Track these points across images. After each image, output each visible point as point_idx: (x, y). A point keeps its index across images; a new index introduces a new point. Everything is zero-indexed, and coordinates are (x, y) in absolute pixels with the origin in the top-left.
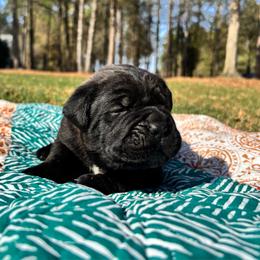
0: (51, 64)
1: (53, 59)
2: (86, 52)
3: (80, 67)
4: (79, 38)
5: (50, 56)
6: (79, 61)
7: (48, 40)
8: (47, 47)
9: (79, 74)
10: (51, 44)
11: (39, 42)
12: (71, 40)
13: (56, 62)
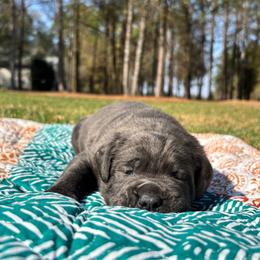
0: (97, 86)
1: (99, 82)
2: (133, 73)
3: (126, 90)
4: (126, 59)
5: (96, 78)
6: (125, 83)
7: (94, 63)
8: (93, 69)
10: (97, 66)
11: (86, 64)
12: (118, 61)
13: (102, 85)
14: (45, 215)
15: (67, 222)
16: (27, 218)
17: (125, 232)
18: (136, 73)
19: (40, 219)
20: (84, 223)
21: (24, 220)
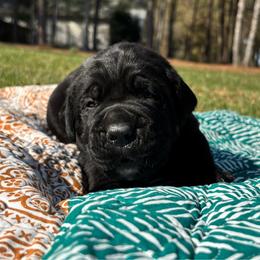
0: (195, 51)
1: (198, 45)
2: (247, 36)
3: (236, 58)
4: (240, 16)
5: (195, 40)
6: (236, 48)
7: (194, 19)
8: (192, 28)
9: (234, 67)
10: (198, 23)
11: (182, 20)
12: (227, 19)
13: (203, 50)
14: (162, 226)
15: (185, 236)
16: (144, 228)
17: (254, 242)
18: (252, 35)
19: (156, 231)
20: (204, 238)
21: (141, 230)
